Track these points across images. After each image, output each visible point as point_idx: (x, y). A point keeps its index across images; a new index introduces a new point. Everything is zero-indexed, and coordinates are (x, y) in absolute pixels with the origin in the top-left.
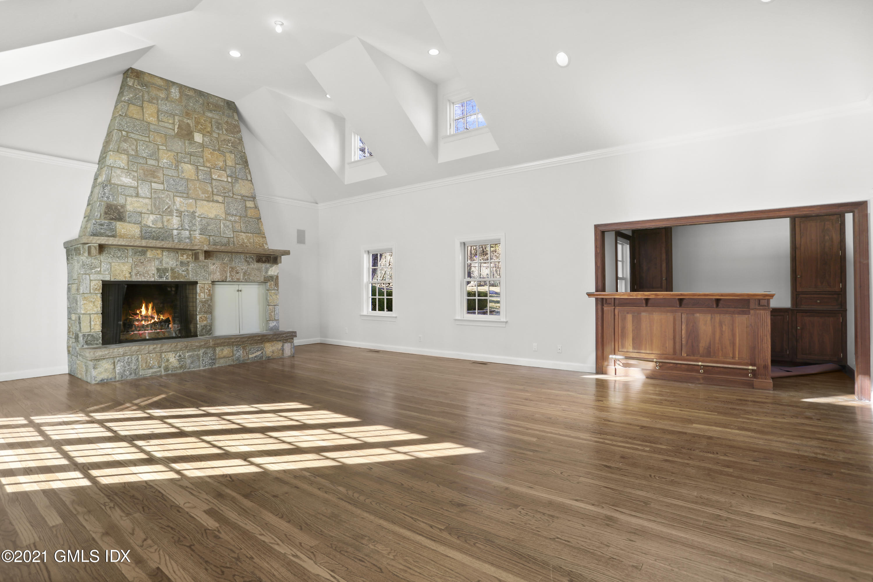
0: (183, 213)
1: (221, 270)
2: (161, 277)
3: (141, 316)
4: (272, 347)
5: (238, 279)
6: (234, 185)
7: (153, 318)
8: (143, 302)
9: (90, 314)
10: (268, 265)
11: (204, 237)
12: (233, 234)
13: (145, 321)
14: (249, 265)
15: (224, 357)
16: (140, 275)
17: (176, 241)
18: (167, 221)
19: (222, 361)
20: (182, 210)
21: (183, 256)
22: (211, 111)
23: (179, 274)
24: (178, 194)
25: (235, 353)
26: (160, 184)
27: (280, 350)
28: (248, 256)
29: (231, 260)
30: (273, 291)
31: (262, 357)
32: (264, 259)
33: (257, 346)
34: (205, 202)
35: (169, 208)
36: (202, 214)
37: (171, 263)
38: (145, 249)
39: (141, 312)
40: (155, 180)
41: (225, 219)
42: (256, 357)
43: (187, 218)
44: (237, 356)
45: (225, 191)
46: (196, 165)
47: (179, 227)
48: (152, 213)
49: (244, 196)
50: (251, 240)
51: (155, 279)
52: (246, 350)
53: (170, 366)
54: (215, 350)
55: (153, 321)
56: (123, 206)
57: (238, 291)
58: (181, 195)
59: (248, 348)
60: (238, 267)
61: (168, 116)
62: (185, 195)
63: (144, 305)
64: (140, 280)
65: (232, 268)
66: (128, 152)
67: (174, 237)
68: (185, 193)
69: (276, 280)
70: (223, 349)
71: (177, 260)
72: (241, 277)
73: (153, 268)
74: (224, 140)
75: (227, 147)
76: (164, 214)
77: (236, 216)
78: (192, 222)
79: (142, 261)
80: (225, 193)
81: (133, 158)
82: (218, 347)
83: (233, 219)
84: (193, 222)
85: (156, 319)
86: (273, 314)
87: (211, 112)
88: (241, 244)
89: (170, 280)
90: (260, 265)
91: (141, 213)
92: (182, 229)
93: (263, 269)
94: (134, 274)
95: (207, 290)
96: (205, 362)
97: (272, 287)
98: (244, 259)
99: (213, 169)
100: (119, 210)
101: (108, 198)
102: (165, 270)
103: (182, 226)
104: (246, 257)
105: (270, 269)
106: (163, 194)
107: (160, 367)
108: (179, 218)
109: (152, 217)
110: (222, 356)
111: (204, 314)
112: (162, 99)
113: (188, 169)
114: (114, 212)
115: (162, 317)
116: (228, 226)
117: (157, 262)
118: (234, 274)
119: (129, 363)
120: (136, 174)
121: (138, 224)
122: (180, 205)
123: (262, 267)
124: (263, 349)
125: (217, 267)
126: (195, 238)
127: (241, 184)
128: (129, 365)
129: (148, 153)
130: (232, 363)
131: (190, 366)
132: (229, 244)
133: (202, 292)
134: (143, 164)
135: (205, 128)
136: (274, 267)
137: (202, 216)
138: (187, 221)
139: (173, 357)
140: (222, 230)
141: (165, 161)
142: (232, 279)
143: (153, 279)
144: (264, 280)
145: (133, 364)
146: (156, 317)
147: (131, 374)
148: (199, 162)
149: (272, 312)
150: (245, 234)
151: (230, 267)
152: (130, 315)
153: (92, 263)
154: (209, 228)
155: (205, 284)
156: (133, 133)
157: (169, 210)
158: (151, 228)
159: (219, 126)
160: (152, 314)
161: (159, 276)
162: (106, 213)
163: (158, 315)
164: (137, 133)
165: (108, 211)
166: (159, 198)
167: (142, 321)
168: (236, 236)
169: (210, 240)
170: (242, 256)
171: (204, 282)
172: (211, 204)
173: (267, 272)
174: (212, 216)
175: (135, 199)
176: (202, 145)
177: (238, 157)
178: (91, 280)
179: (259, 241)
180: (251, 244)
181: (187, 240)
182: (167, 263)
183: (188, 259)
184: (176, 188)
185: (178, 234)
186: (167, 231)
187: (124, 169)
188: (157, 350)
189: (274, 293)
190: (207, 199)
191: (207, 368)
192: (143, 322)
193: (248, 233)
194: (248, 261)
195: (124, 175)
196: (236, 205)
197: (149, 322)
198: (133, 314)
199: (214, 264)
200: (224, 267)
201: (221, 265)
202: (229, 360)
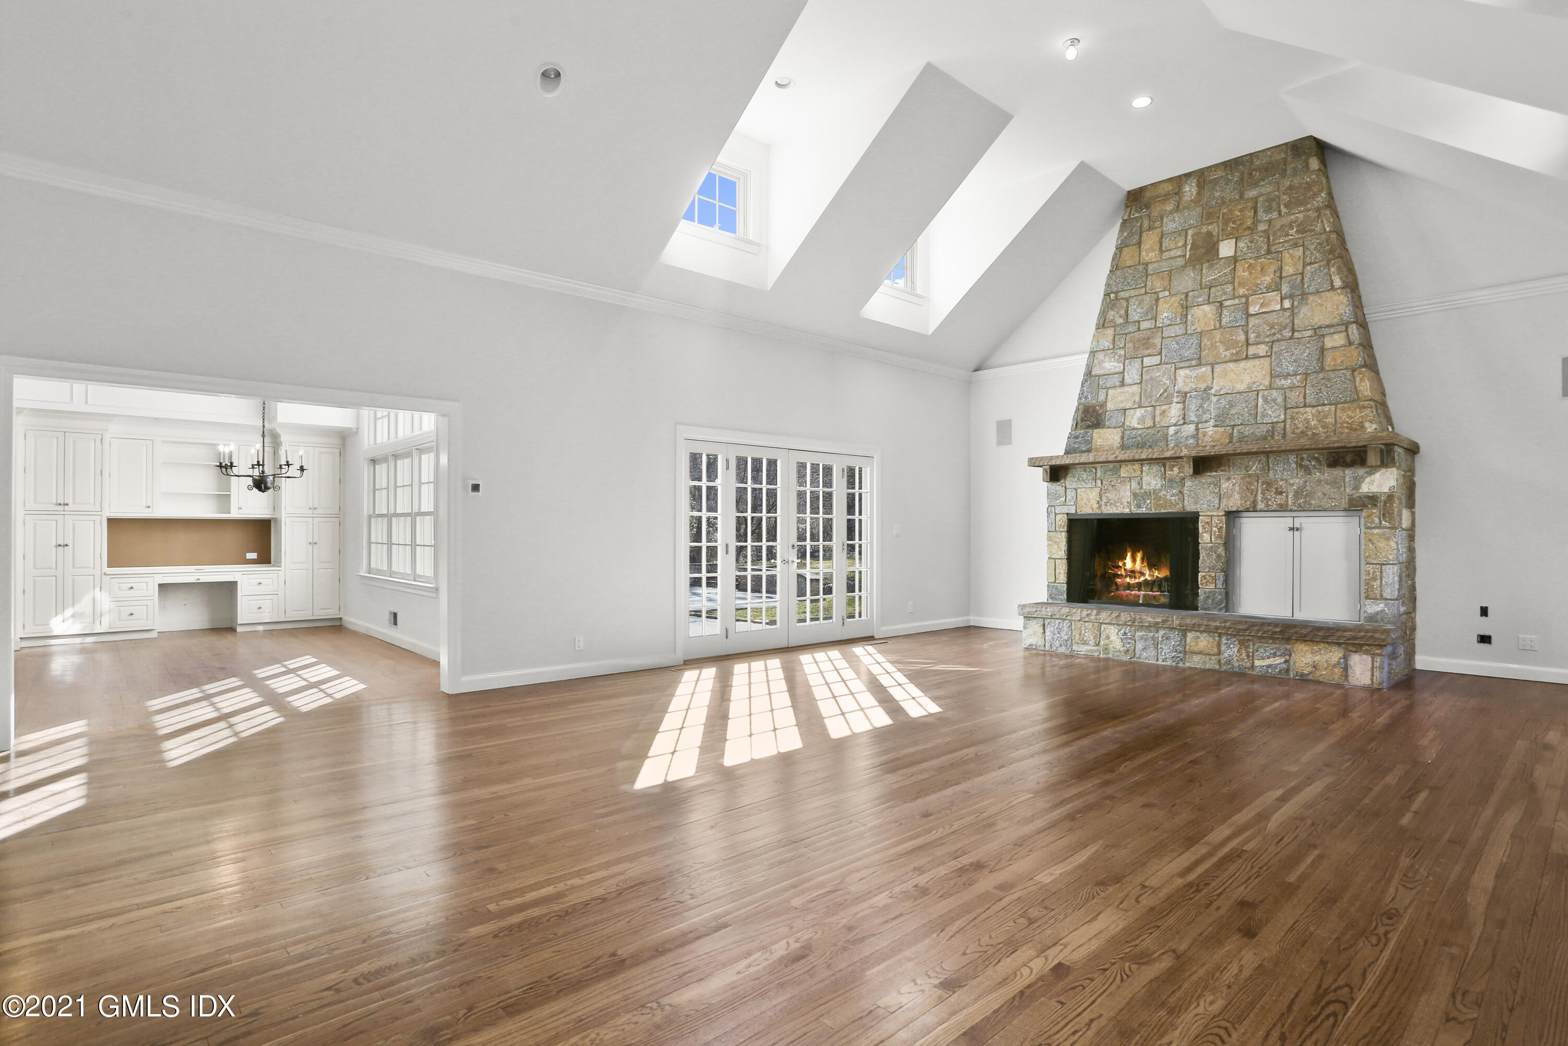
0: (1188, 395)
1: (1242, 488)
2: (1139, 506)
3: (1125, 570)
4: (1312, 653)
5: (1281, 505)
6: (1296, 311)
7: (1142, 574)
8: (1128, 549)
9: (1055, 559)
10: (1361, 471)
11: (1222, 429)
12: (1285, 413)
13: (1131, 577)
14: (1310, 474)
15: (1200, 653)
16: (1111, 504)
17: (1172, 445)
18: (1161, 414)
19: (1196, 658)
20: (1187, 389)
21: (1172, 470)
22: (1255, 184)
23: (1166, 500)
24: (1182, 365)
25: (1223, 648)
26: (1155, 355)
27: (1335, 666)
28: (1305, 456)
29: (1266, 468)
30: (1376, 531)
31: (1287, 670)
32: (1348, 459)
33: (1274, 646)
34: (1231, 365)
35: (1165, 391)
36: (1221, 389)
37: (1154, 482)
38: (1118, 465)
39: (1124, 564)
40: (1148, 352)
41: (1271, 387)
42: (1269, 666)
43: (1194, 401)
44: (1226, 655)
45: (1273, 331)
46: (1218, 302)
47: (1178, 421)
48: (1140, 407)
49: (1320, 327)
50: (1330, 420)
51: (1131, 510)
52: (1247, 647)
53: (1111, 646)
54: (1185, 636)
55: (1142, 579)
56: (1103, 405)
57: (1292, 529)
58: (1187, 364)
59: (1254, 645)
60: (1282, 480)
61: (1175, 238)
62: (1194, 363)
63: (1129, 555)
64: (1111, 512)
65: (1269, 484)
66: (1115, 322)
67: (1170, 438)
68: (1194, 359)
69: (1385, 503)
70: (1198, 637)
71: (1164, 477)
72: (1290, 502)
73: (1128, 493)
74: (1282, 226)
75: (1287, 239)
76: (1158, 404)
77: (1295, 375)
78: (1203, 407)
79: (1113, 483)
80: (1274, 334)
81: (1121, 329)
82: (1190, 631)
83: (1286, 383)
84: (1205, 406)
85: (1147, 577)
86: (1376, 584)
87: (1258, 186)
88: (1302, 432)
89: (1153, 511)
90: (1338, 472)
91: (1125, 410)
92: (1184, 423)
93: (1347, 479)
94: (1103, 503)
95: (1216, 526)
96: (1165, 654)
97: (1373, 522)
98: (1296, 463)
99: (1252, 295)
100: (1096, 411)
101: (1086, 398)
102: (1148, 494)
103: (1184, 418)
104: (1302, 459)
105: (1368, 480)
106: (1159, 370)
107: (1098, 645)
108: (1181, 406)
109: (1139, 413)
110: (1196, 649)
111: (1209, 572)
112: (1171, 212)
113: (1203, 314)
114: (1091, 416)
115: (1156, 574)
116: (1274, 400)
117: (1134, 485)
118: (1271, 495)
119: (1060, 629)
120: (1122, 352)
121: (1119, 427)
122: (1184, 381)
123: (1344, 477)
124: (1290, 655)
125: (1234, 485)
126: (1205, 434)
127: (1314, 304)
128: (1059, 633)
129: (1140, 313)
130: (1217, 667)
131: (1141, 654)
132: (1272, 437)
133: (1206, 532)
134: (1134, 332)
135: (1241, 224)
136: (1378, 475)
137: (1222, 393)
138: (1194, 406)
139: (1115, 634)
140: (1259, 411)
141: (1166, 315)
142: (1267, 505)
143: (1127, 511)
144: (1350, 506)
145: (1064, 633)
146: (1147, 573)
147: (1061, 645)
148: (1225, 293)
149: (1375, 579)
150: (1314, 410)
151: (1263, 483)
152: (1109, 568)
153: (1056, 491)
154: (1233, 412)
155: (1212, 516)
156: (1123, 290)
157: (1165, 395)
158: (1136, 431)
159: (1271, 203)
160: (1141, 568)
161: (1136, 505)
162: (1082, 420)
163: (1150, 569)
164: (1129, 288)
165: (1085, 416)
166: (1151, 379)
167: (1126, 577)
168: (1292, 418)
169: (1232, 433)
170: (1292, 458)
171: (1210, 514)
172: (1243, 364)
173: (1357, 488)
174: (1241, 387)
175: (1119, 390)
176: (1234, 260)
177: (1313, 247)
178: (1056, 514)
179: (1350, 417)
180: (1327, 427)
181: (1191, 441)
182: (1149, 484)
183: (1182, 474)
184: (1180, 355)
185: (1176, 433)
186: (1158, 432)
187: (1109, 349)
188: (1093, 617)
189: (1380, 536)
190: (1234, 358)
191: (1169, 663)
192: (1128, 580)
193: (1324, 405)
194: (1307, 466)
195: (1107, 359)
196: (1296, 352)
197: (1137, 580)
198: (1113, 566)
199: (1229, 479)
200: (1250, 483)
201: (1243, 478)
202: (1211, 659)
